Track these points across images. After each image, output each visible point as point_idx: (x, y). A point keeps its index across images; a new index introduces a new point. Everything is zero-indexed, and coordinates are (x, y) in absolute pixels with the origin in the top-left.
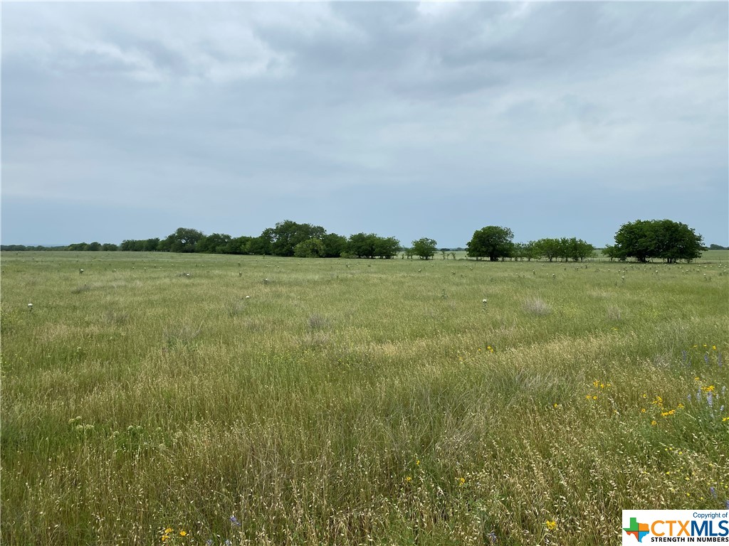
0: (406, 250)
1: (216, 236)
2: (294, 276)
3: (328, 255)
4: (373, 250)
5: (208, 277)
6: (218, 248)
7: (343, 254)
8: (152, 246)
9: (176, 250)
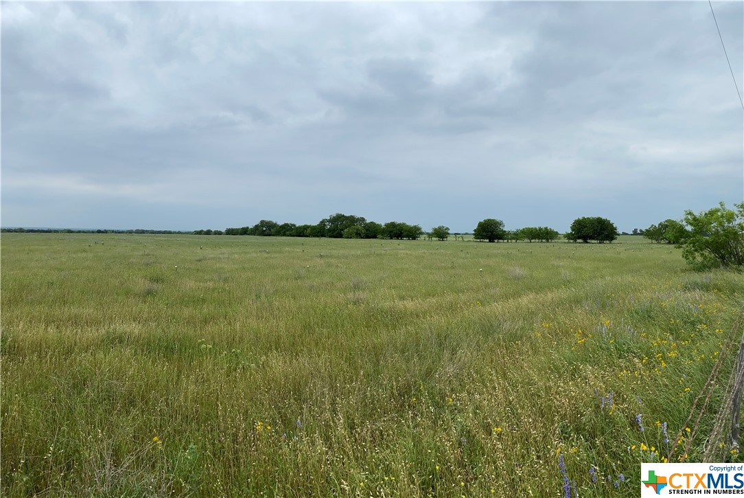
0: (428, 233)
1: (286, 225)
2: (341, 252)
3: (368, 237)
4: (402, 233)
5: (281, 252)
6: (287, 233)
7: (379, 236)
8: (245, 231)
9: (260, 235)
